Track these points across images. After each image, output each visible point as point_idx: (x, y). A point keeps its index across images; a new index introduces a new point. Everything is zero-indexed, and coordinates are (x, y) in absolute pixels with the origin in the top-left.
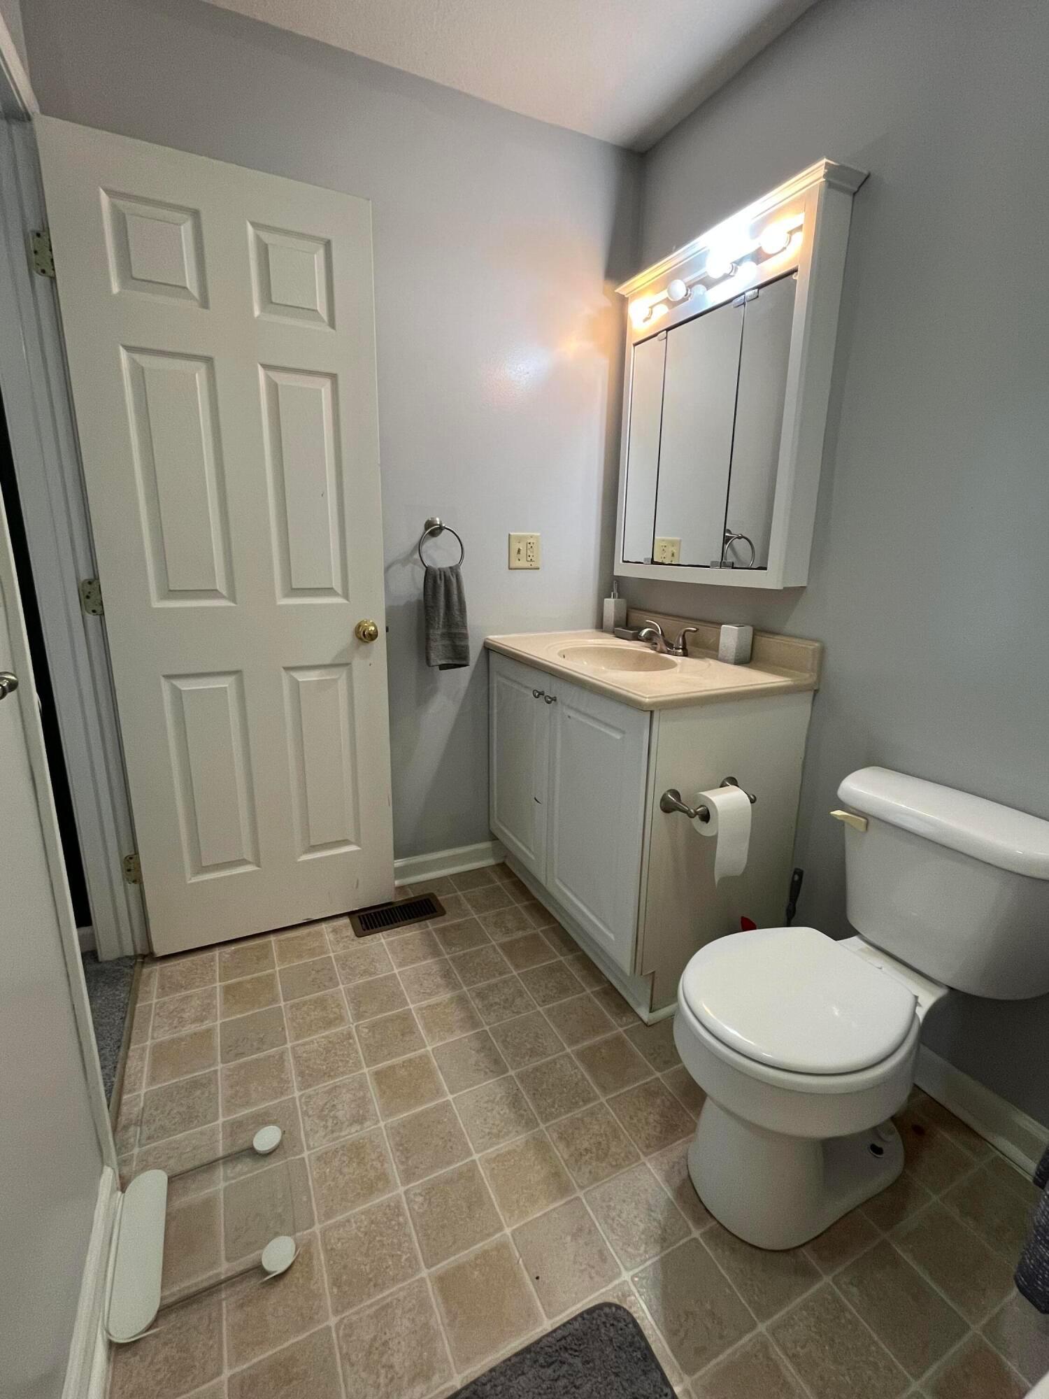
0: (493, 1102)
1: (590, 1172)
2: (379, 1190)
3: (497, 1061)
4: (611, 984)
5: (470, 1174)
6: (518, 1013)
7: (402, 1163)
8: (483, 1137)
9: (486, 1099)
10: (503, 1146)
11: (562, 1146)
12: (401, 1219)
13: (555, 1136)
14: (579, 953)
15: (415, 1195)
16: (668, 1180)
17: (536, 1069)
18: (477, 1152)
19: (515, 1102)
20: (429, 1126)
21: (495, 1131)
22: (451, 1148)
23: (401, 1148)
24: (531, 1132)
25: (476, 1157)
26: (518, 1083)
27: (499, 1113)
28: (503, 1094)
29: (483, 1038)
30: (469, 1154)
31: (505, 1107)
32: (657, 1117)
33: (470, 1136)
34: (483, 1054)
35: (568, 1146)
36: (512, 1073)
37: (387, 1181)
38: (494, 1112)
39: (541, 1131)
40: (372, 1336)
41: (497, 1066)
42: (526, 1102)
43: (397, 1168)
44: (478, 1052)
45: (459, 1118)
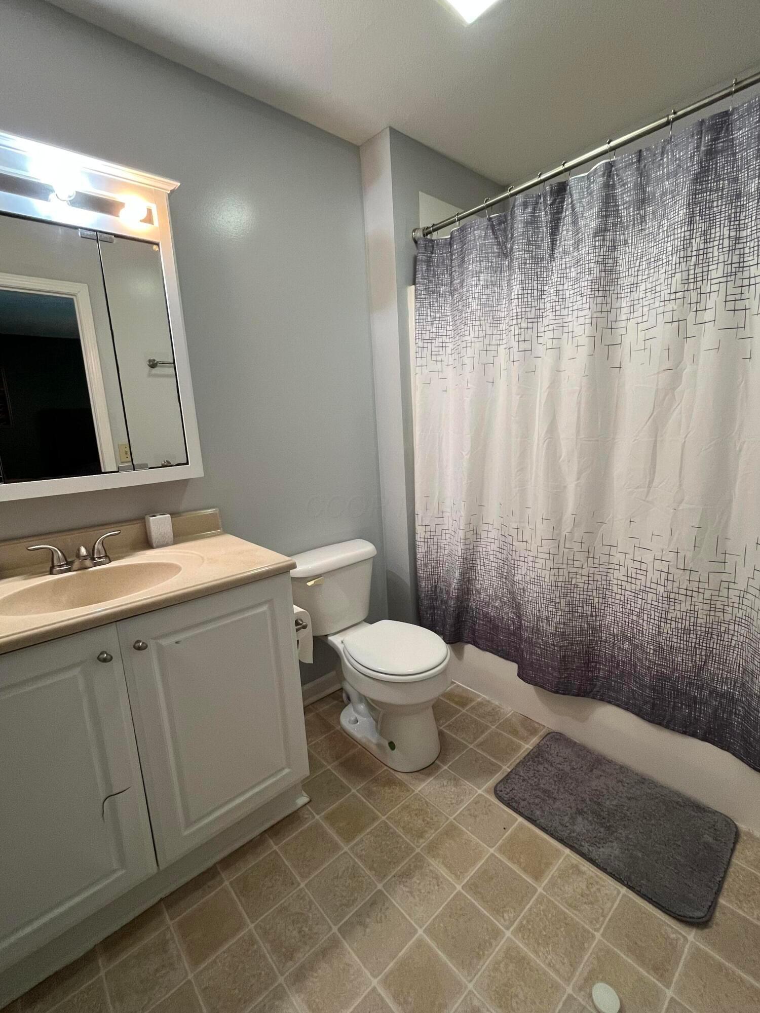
0: (411, 893)
1: (436, 816)
2: (519, 953)
3: (373, 903)
4: (265, 831)
5: (472, 887)
6: (311, 902)
7: (491, 944)
8: (442, 888)
9: (411, 899)
10: (443, 871)
11: (427, 835)
12: (524, 922)
13: (421, 841)
14: (218, 866)
15: (505, 920)
16: (424, 781)
17: (371, 868)
18: (455, 888)
19: (406, 875)
20: (453, 938)
21: (434, 882)
22: (461, 909)
23: (481, 953)
24: (426, 857)
25: (459, 888)
26: (389, 878)
27: (419, 884)
28: (402, 886)
29: (347, 930)
30: (459, 894)
31: (413, 880)
32: (386, 788)
33: (447, 899)
34: (368, 920)
35: (426, 832)
36: (380, 886)
37: (509, 949)
38: (421, 887)
39: (421, 850)
40: (585, 905)
41: (377, 902)
42: (403, 867)
43: (496, 946)
44: (365, 926)
45: (436, 914)
